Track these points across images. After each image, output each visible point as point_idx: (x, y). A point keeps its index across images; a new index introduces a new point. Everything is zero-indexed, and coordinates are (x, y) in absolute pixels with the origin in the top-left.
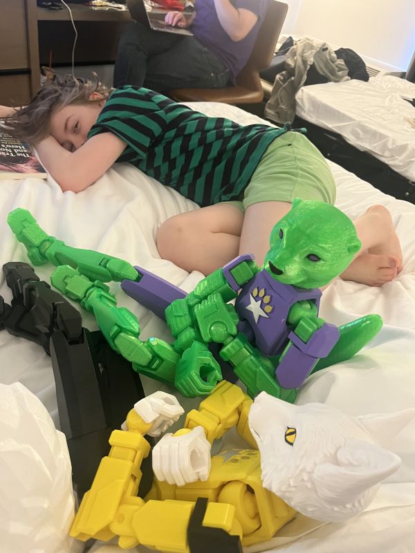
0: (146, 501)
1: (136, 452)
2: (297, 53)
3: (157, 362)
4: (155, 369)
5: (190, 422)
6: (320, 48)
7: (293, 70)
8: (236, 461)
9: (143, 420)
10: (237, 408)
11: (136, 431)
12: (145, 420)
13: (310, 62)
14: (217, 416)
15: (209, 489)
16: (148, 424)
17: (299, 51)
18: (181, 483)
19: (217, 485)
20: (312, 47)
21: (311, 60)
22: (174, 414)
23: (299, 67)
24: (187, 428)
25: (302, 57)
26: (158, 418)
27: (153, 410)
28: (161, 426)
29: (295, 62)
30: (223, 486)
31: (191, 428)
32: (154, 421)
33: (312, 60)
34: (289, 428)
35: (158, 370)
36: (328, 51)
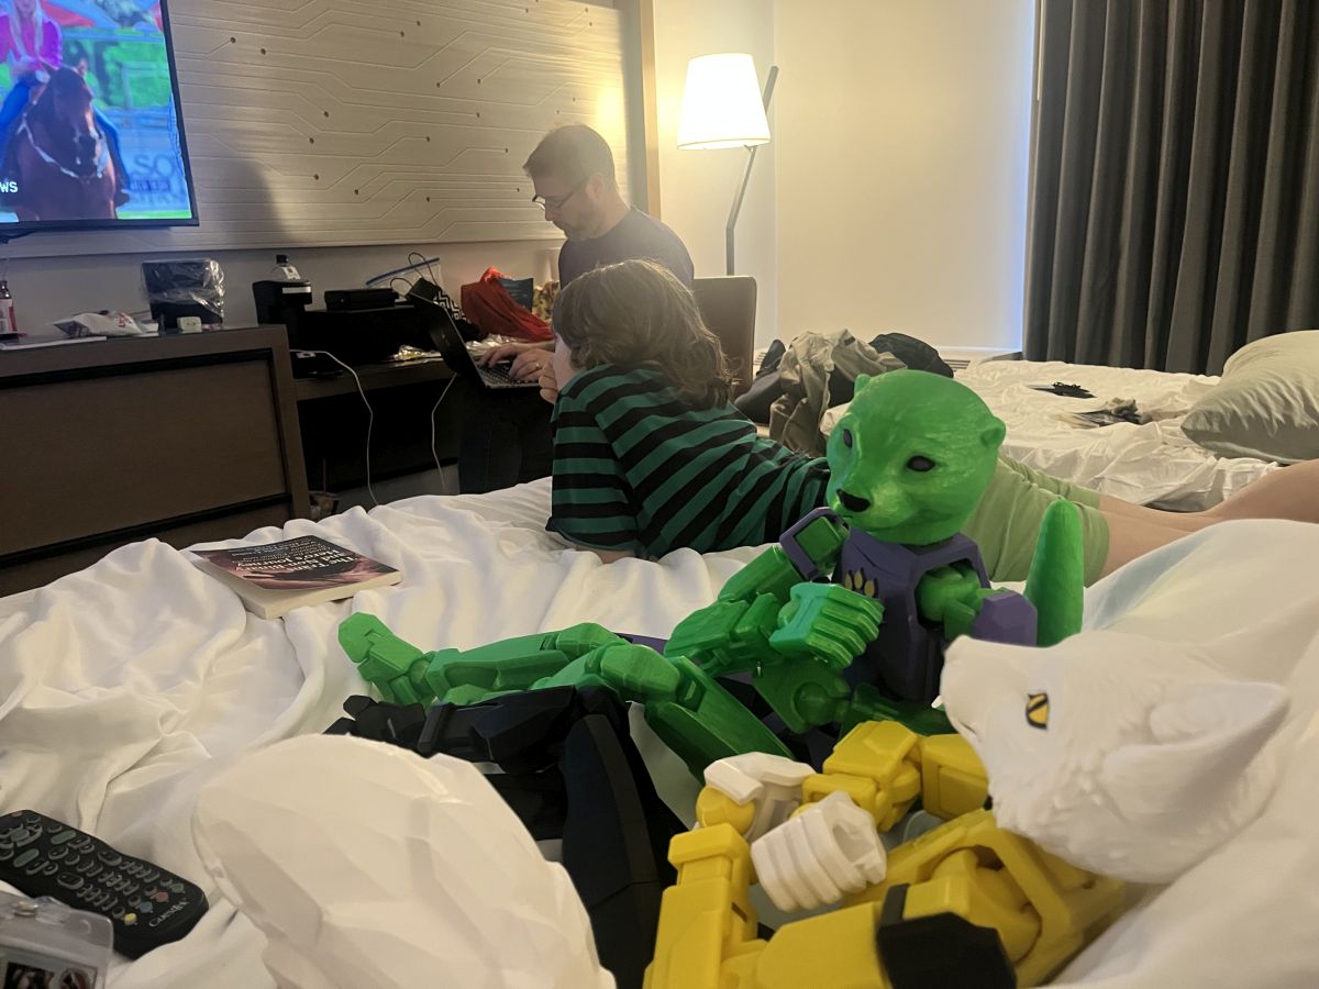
2: (799, 358)
6: (840, 340)
7: (801, 386)
10: (908, 755)
13: (829, 367)
14: (870, 777)
17: (801, 354)
20: (823, 342)
21: (829, 364)
23: (811, 379)
25: (810, 362)
26: (763, 793)
29: (800, 373)
33: (831, 362)
36: (856, 343)
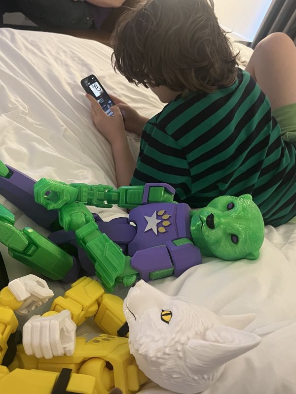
0: (11, 370)
1: (6, 326)
3: (33, 248)
4: (30, 256)
5: (57, 307)
8: (98, 341)
9: (15, 298)
10: (97, 300)
11: (7, 307)
12: (17, 298)
14: (80, 304)
15: (71, 364)
16: (20, 302)
18: (48, 356)
19: (79, 361)
22: (45, 296)
24: (53, 310)
26: (29, 297)
27: (26, 290)
28: (29, 306)
30: (84, 362)
31: (59, 311)
32: (25, 300)
34: (163, 311)
35: (33, 257)
